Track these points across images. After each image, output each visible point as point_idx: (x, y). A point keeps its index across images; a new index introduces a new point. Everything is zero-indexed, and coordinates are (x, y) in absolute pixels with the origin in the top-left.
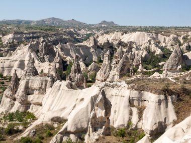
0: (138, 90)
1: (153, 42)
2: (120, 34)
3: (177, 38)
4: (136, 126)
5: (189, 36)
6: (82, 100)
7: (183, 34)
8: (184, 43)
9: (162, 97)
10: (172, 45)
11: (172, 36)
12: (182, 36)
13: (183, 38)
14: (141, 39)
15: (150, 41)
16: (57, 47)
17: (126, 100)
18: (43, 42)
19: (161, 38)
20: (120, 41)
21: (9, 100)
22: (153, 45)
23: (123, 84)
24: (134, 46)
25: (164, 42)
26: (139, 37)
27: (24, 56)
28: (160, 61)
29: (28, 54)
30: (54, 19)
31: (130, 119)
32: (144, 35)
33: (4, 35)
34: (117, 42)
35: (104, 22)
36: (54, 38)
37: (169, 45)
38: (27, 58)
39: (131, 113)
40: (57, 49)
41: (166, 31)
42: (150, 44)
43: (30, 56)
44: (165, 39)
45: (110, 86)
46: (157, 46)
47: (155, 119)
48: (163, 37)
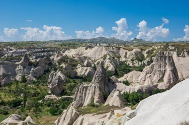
3: (141, 52)
5: (155, 49)
8: (147, 58)
10: (132, 60)
11: (135, 50)
12: (147, 50)
13: (148, 52)
15: (105, 56)
19: (122, 52)
22: (108, 61)
25: (125, 56)
37: (129, 60)
42: (104, 59)
48: (125, 51)
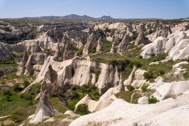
0: (96, 62)
1: (128, 28)
2: (107, 24)
4: (94, 85)
5: (151, 24)
6: (62, 68)
7: (148, 23)
8: (147, 29)
9: (111, 66)
11: (140, 24)
13: (148, 26)
14: (120, 27)
15: (126, 28)
16: (66, 33)
17: (88, 68)
18: (56, 30)
19: (133, 26)
20: (107, 29)
21: (22, 68)
22: (128, 31)
23: (88, 58)
24: (116, 32)
25: (135, 28)
26: (119, 25)
27: (44, 39)
28: (131, 41)
29: (46, 38)
30: (73, 15)
31: (90, 81)
32: (122, 25)
33: (39, 26)
34: (104, 29)
35: (104, 17)
36: (70, 27)
38: (45, 40)
39: (91, 77)
40: (66, 34)
41: (137, 21)
42: (126, 30)
43: (48, 39)
44: (136, 27)
45: (79, 59)
46: (130, 31)
47: (105, 81)
48: (135, 25)
